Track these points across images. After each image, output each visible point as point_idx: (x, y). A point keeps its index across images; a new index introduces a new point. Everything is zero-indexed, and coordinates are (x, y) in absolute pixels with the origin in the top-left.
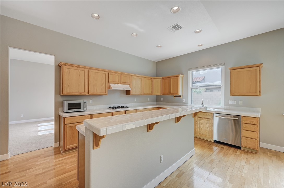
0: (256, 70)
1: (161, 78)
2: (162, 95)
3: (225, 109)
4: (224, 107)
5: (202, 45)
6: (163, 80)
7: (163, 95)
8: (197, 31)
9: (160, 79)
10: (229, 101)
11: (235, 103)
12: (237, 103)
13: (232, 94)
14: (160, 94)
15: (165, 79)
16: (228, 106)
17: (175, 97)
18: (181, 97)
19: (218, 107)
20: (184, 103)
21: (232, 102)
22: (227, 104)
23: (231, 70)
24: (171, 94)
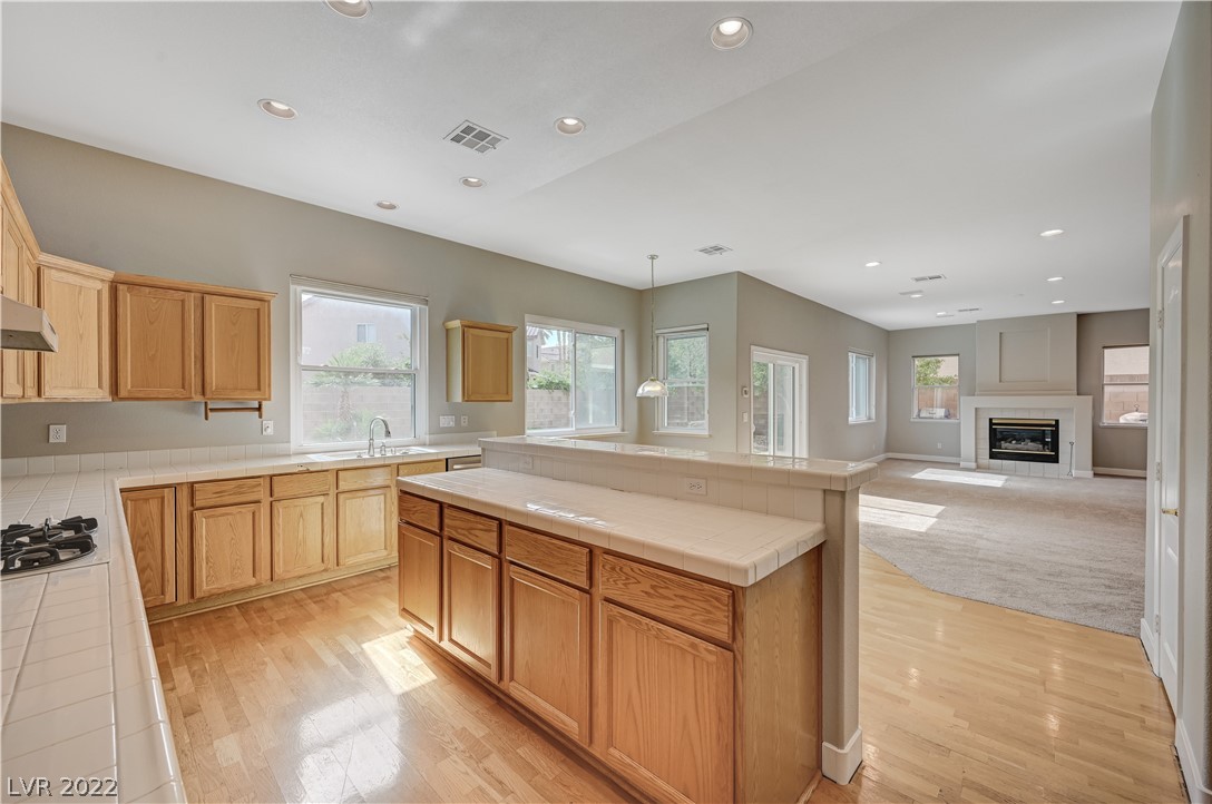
0: (508, 339)
1: (109, 275)
2: (112, 400)
3: (432, 445)
4: (427, 438)
5: (392, 207)
6: (127, 297)
7: (122, 399)
8: (471, 180)
9: (99, 285)
10: (440, 418)
11: (452, 424)
12: (458, 421)
13: (467, 397)
14: (103, 395)
15: (147, 290)
16: (439, 435)
17: (212, 410)
18: (259, 409)
19: (409, 439)
20: (270, 440)
21: (446, 421)
22: (435, 430)
23: (464, 326)
24: (203, 394)
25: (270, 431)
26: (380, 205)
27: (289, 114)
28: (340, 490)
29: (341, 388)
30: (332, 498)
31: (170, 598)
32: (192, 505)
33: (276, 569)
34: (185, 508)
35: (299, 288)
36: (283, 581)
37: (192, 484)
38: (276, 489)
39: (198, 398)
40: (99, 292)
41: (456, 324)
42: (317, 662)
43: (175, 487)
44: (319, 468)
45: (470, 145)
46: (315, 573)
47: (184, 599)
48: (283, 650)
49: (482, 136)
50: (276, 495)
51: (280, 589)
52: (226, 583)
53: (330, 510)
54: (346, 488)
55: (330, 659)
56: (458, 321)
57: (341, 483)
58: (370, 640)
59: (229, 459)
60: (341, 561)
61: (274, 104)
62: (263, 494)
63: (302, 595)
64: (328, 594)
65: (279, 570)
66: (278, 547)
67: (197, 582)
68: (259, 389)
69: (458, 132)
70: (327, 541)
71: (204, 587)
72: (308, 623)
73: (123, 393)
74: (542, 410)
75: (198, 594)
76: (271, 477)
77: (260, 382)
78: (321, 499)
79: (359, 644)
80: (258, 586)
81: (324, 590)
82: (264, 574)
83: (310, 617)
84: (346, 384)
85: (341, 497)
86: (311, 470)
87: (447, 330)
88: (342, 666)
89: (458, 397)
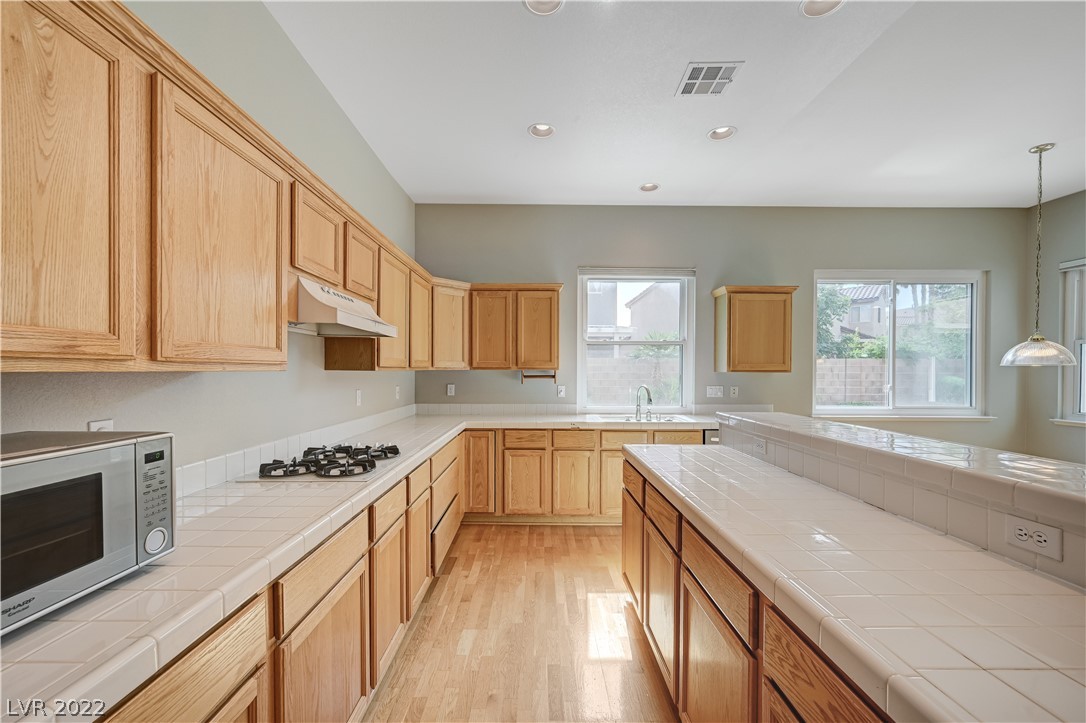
0: (785, 301)
1: (468, 286)
2: (468, 369)
3: (697, 414)
4: (692, 407)
5: (655, 188)
6: (477, 300)
7: (475, 368)
8: (720, 131)
9: (462, 294)
10: (708, 388)
11: (720, 395)
12: (726, 393)
13: (733, 366)
14: (463, 365)
15: (487, 293)
16: (705, 405)
17: (525, 377)
18: (554, 377)
19: (675, 407)
20: (563, 401)
21: (714, 392)
22: (701, 399)
23: (731, 292)
24: (517, 365)
25: (562, 394)
26: (643, 189)
27: (549, 132)
28: (603, 448)
29: (655, 361)
30: (596, 454)
31: (491, 509)
32: (504, 445)
33: (555, 505)
34: (500, 447)
35: (586, 277)
36: (560, 515)
37: (505, 430)
38: (555, 441)
39: (514, 368)
40: (463, 298)
41: (722, 291)
42: (551, 596)
43: (494, 430)
44: (587, 427)
45: (703, 90)
46: (583, 515)
47: (499, 513)
48: (537, 574)
49: (713, 73)
50: (555, 445)
51: (558, 522)
52: (523, 507)
53: (595, 465)
54: (608, 447)
55: (561, 598)
56: (724, 288)
57: (604, 442)
58: (597, 592)
59: (526, 414)
60: (603, 511)
61: (539, 127)
62: (547, 443)
63: (571, 531)
64: (588, 536)
65: (557, 506)
66: (557, 488)
67: (506, 502)
68: (551, 361)
69: (686, 80)
70: (592, 490)
71: (510, 507)
72: (563, 557)
73: (475, 365)
74: (873, 383)
75: (507, 512)
76: (553, 430)
77: (552, 356)
78: (588, 454)
79: (587, 592)
80: (543, 515)
81: (587, 532)
82: (547, 508)
83: (566, 553)
84: (658, 357)
85: (604, 454)
86: (581, 428)
87: (716, 299)
88: (566, 606)
89: (723, 367)
